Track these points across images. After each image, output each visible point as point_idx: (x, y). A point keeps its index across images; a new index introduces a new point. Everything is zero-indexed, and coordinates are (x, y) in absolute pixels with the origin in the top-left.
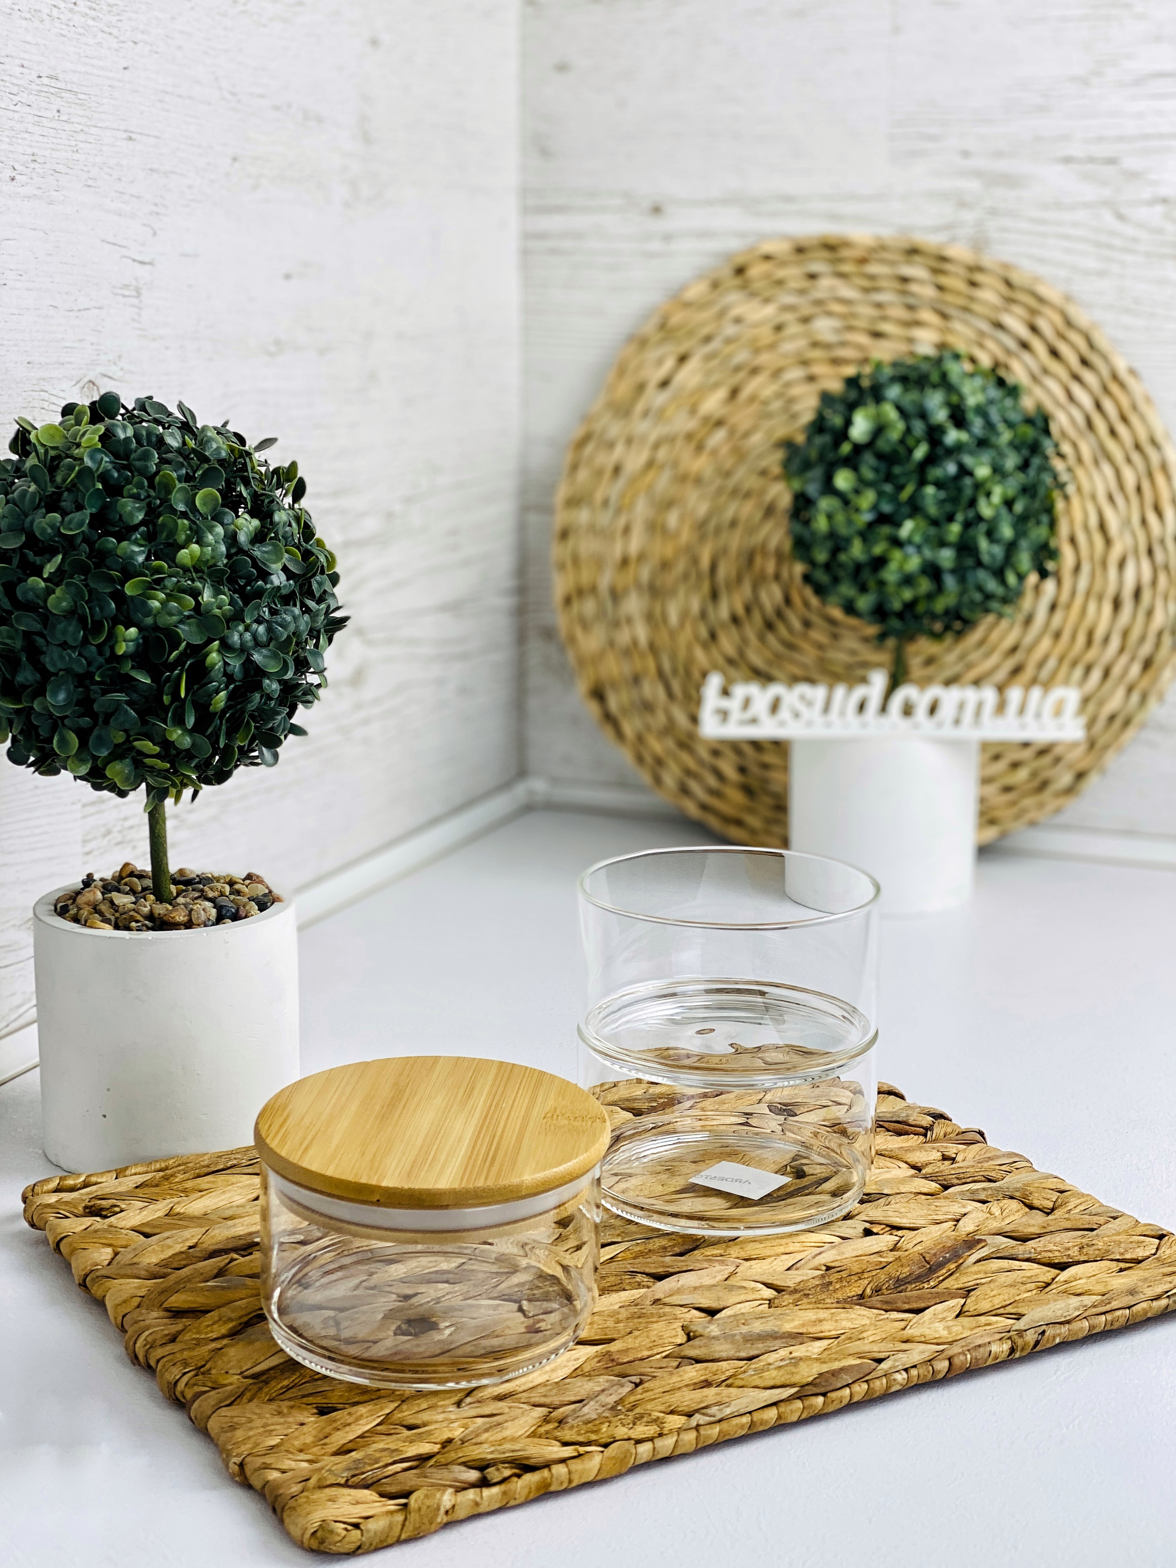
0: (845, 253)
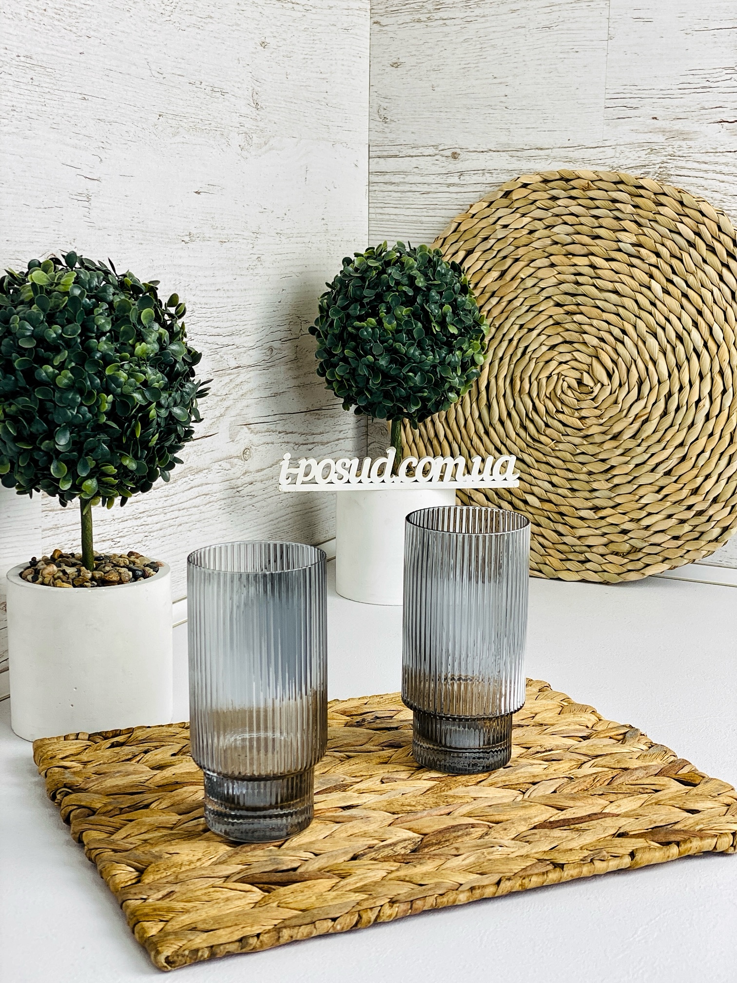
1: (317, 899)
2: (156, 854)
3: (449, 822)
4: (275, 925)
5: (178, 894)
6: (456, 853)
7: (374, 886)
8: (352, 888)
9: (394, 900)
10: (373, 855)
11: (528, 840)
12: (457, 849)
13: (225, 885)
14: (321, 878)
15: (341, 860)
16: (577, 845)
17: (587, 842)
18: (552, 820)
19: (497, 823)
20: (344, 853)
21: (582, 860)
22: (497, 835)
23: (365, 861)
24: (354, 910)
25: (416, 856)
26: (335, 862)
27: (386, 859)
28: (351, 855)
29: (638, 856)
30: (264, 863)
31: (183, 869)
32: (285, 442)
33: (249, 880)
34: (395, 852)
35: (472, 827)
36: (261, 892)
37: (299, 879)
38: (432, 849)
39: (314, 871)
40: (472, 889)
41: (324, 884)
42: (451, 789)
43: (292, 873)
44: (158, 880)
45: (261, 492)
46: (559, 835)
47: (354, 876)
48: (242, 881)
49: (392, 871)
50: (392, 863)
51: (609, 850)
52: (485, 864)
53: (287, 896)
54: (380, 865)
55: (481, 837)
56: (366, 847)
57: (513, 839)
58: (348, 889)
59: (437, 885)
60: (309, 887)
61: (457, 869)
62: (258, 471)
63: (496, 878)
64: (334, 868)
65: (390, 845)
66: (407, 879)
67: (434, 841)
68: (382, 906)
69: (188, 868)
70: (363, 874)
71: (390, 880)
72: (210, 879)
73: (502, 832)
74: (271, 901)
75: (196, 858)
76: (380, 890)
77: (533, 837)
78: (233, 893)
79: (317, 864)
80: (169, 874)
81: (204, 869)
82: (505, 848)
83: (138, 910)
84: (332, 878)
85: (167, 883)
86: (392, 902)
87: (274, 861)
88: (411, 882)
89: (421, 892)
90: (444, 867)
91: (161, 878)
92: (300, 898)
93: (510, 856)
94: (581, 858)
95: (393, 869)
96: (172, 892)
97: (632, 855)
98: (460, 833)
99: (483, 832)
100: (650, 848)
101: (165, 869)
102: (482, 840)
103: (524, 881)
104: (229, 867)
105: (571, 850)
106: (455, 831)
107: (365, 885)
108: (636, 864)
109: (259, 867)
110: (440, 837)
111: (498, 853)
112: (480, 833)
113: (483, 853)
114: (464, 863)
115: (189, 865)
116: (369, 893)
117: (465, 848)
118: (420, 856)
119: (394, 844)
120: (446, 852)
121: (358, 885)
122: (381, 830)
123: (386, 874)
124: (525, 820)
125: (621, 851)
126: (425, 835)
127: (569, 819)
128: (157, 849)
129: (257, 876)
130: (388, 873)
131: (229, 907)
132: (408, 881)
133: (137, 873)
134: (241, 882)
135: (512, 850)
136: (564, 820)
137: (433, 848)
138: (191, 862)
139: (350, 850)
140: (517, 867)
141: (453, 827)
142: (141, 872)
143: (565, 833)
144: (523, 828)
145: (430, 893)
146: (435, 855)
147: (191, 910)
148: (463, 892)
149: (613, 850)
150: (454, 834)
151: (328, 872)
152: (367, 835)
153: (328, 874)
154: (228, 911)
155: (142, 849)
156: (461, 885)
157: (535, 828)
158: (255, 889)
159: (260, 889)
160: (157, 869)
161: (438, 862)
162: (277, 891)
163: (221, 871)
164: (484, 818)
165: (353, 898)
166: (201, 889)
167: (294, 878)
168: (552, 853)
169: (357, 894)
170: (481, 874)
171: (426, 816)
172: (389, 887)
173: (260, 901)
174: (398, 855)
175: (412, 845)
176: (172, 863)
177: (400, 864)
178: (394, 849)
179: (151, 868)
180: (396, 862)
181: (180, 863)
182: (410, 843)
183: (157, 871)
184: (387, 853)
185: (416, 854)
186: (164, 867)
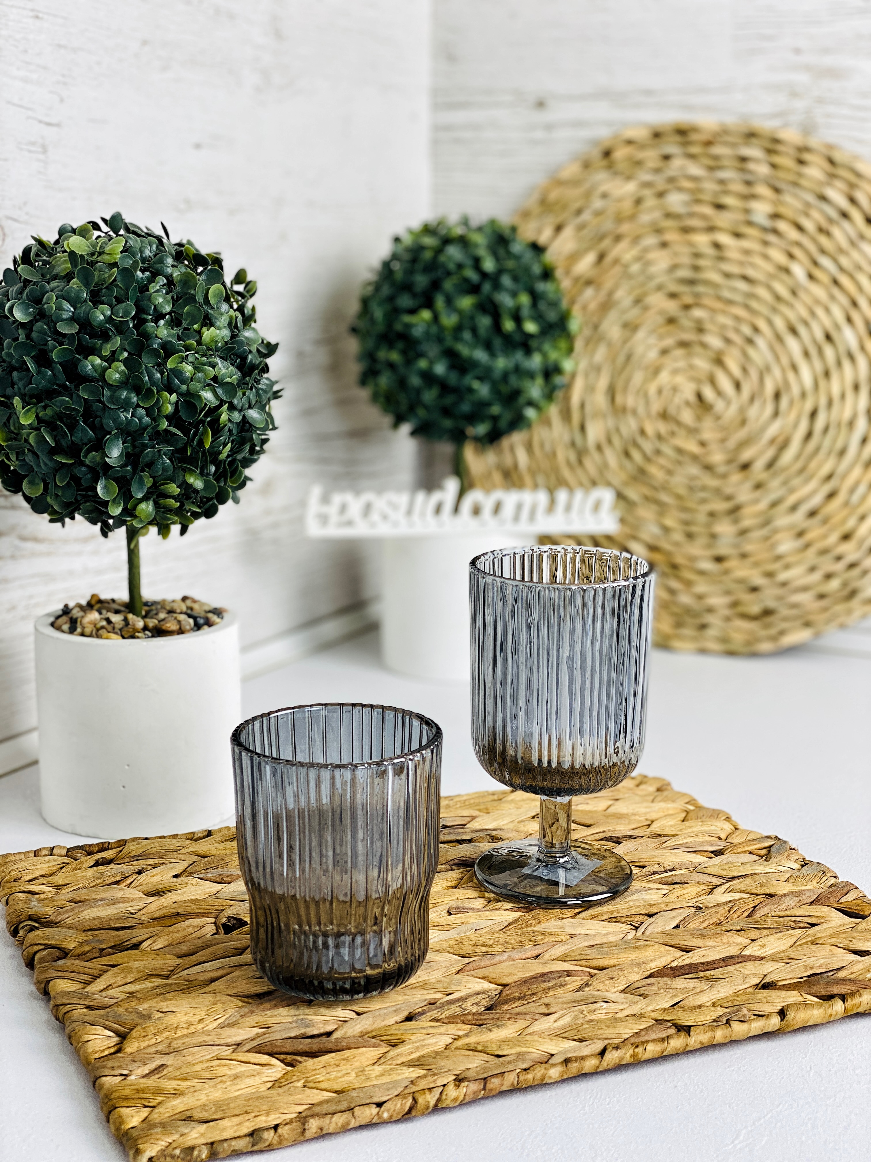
0: (694, 137)
1: (357, 1076)
2: (144, 1012)
3: (536, 968)
4: (300, 1113)
5: (170, 1069)
6: (546, 1011)
7: (434, 1058)
8: (404, 1060)
9: (461, 1077)
10: (434, 1014)
11: (642, 992)
12: (547, 1005)
13: (234, 1056)
14: (365, 1047)
15: (392, 1021)
16: (707, 999)
17: (722, 995)
18: (674, 964)
19: (601, 969)
20: (395, 1011)
21: (714, 1021)
22: (601, 986)
23: (423, 1022)
24: (407, 1091)
25: (492, 1016)
26: (384, 1023)
27: (451, 1020)
28: (405, 1014)
29: (790, 1016)
30: (288, 1026)
31: (179, 1033)
33: (268, 1049)
34: (465, 1010)
35: (568, 976)
36: (283, 1065)
37: (334, 1048)
38: (513, 1006)
39: (354, 1037)
40: (567, 1061)
41: (369, 1054)
42: (540, 922)
43: (324, 1039)
44: (144, 1048)
46: (683, 986)
47: (409, 1044)
48: (258, 1050)
49: (459, 1037)
50: (459, 1026)
51: (751, 1006)
52: (585, 1026)
53: (317, 1072)
54: (443, 1029)
55: (580, 989)
56: (426, 1003)
57: (622, 991)
58: (399, 1062)
59: (520, 1056)
60: (347, 1059)
61: (546, 1033)
63: (599, 1046)
64: (382, 1032)
65: (458, 1000)
66: (480, 1048)
67: (517, 994)
68: (444, 1086)
69: (185, 1031)
70: (420, 1041)
71: (456, 1049)
72: (214, 1048)
73: (607, 982)
74: (295, 1078)
75: (197, 1018)
76: (442, 1064)
77: (649, 988)
78: (244, 1068)
79: (358, 1026)
80: (159, 1040)
81: (207, 1033)
82: (611, 1004)
83: (115, 1091)
84: (379, 1046)
85: (157, 1052)
86: (459, 1080)
87: (302, 1023)
88: (485, 1052)
89: (497, 1066)
90: (529, 1030)
91: (149, 1046)
92: (334, 1075)
93: (618, 1016)
94: (713, 1018)
95: (461, 1033)
96: (163, 1065)
97: (782, 1013)
98: (551, 984)
99: (582, 982)
100: (805, 1005)
101: (154, 1034)
102: (580, 993)
103: (636, 1050)
104: (241, 1031)
105: (700, 1006)
106: (544, 982)
107: (423, 1056)
108: (788, 1025)
109: (280, 1031)
110: (524, 989)
111: (602, 1011)
112: (579, 983)
113: (582, 1012)
114: (556, 1024)
115: (187, 1028)
116: (429, 1067)
117: (558, 1004)
118: (497, 1016)
119: (463, 999)
120: (533, 1010)
121: (414, 1056)
122: (446, 980)
123: (451, 1041)
124: (638, 965)
125: (766, 1008)
126: (505, 985)
127: (696, 964)
128: (145, 1006)
129: (278, 1043)
130: (455, 1039)
131: (238, 1087)
132: (480, 1051)
133: (117, 1039)
134: (256, 1052)
135: (621, 1007)
136: (690, 965)
137: (516, 1005)
138: (190, 1024)
139: (404, 1007)
140: (627, 1031)
141: (542, 975)
142: (123, 1037)
143: (692, 984)
144: (635, 976)
145: (510, 1067)
146: (518, 1014)
147: (186, 1092)
148: (554, 1065)
149: (756, 1007)
150: (543, 986)
151: (373, 1037)
152: (428, 987)
153: (374, 1040)
154: (237, 1094)
155: (126, 1006)
156: (552, 1055)
157: (651, 976)
158: (274, 1061)
159: (282, 1061)
160: (144, 1034)
161: (522, 1024)
162: (304, 1064)
163: (230, 1036)
164: (584, 963)
165: (406, 1075)
166: (201, 1062)
167: (328, 1046)
168: (675, 1011)
169: (412, 1069)
170: (580, 1041)
171: (506, 961)
172: (454, 1059)
173: (279, 1079)
174: (468, 1014)
175: (488, 999)
176: (164, 1025)
177: (470, 1026)
178: (463, 1006)
179: (136, 1032)
180: (466, 1024)
181: (175, 1026)
182: (484, 997)
183: (144, 1036)
184: (453, 1012)
185: (492, 1013)
186: (154, 1032)
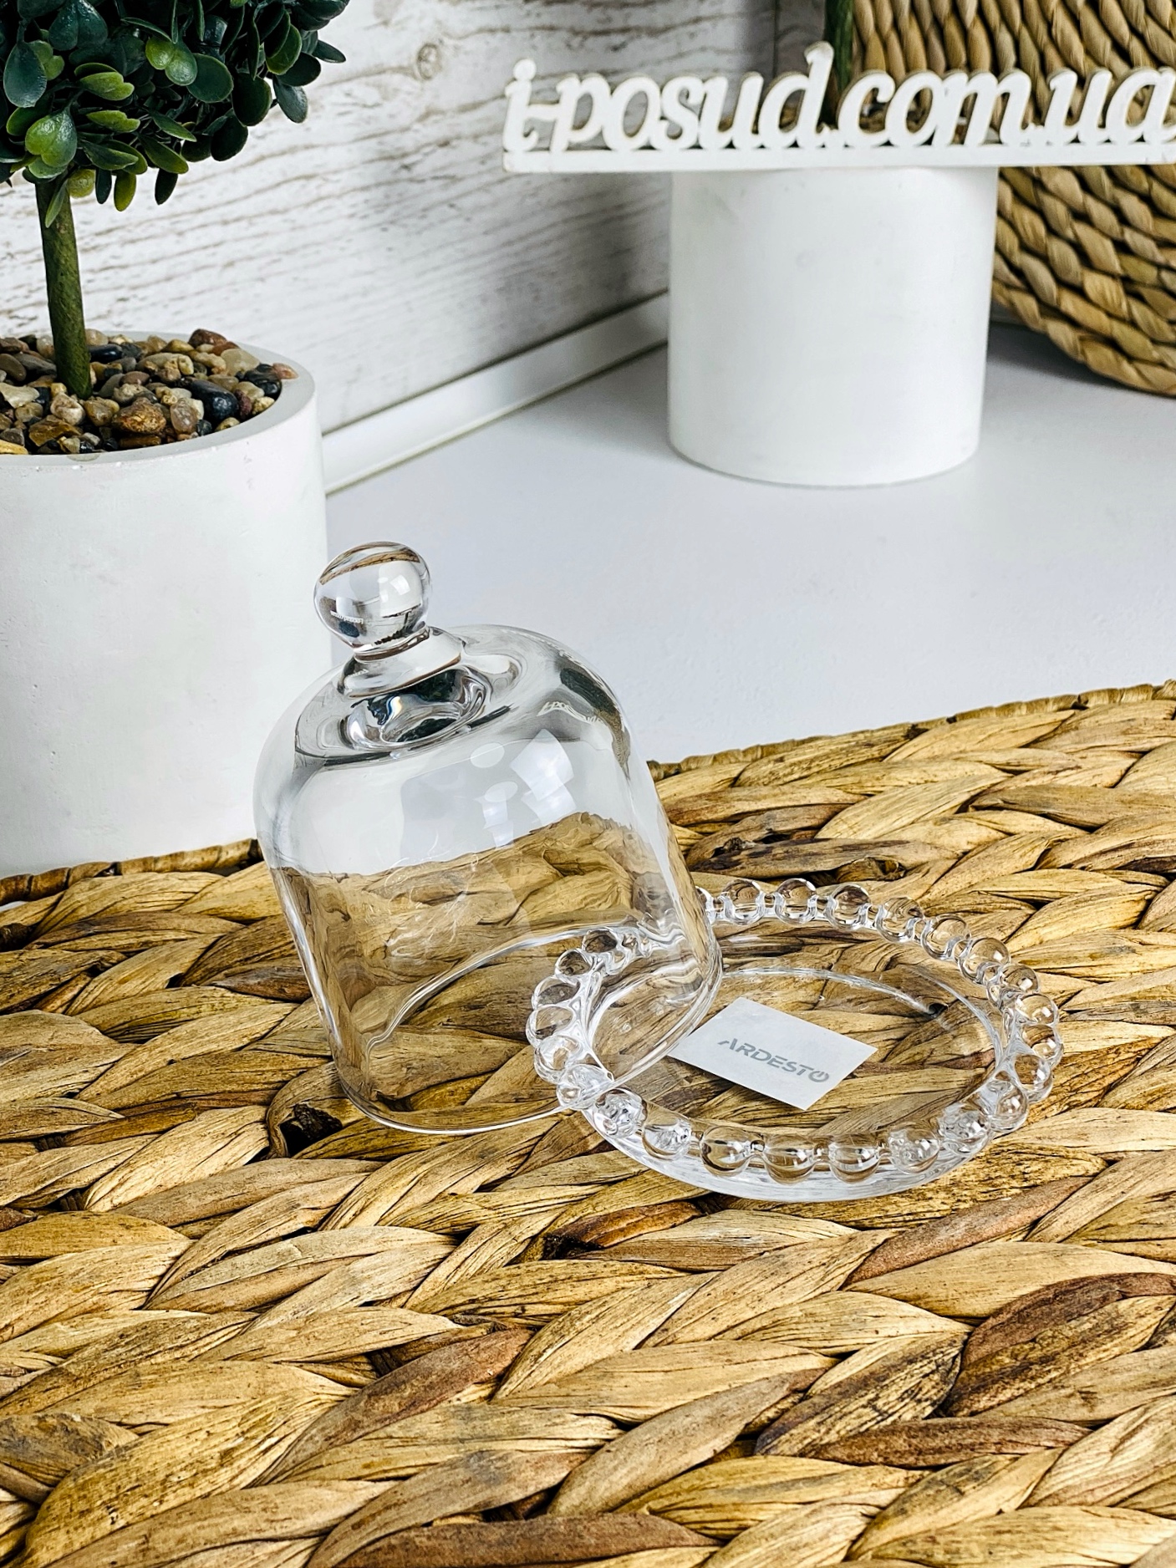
2: (85, 1430)
6: (1087, 1414)
10: (809, 1431)
12: (1087, 1396)
20: (712, 1419)
23: (784, 1459)
25: (954, 1438)
27: (855, 1450)
28: (734, 1430)
30: (444, 1473)
31: (172, 1501)
32: (543, 28)
33: (396, 1559)
34: (884, 1415)
35: (1124, 1295)
37: (564, 1551)
38: (1002, 1398)
43: (536, 1518)
44: (82, 1549)
45: (474, 168)
47: (756, 1537)
49: (882, 1513)
50: (879, 1472)
54: (839, 1483)
55: (1157, 1338)
56: (783, 1391)
61: (1099, 1494)
62: (464, 109)
64: (680, 1493)
65: (863, 1381)
66: (938, 1552)
67: (1006, 1359)
69: (186, 1494)
70: (785, 1528)
71: (878, 1552)
75: (218, 1445)
79: (623, 1471)
80: (121, 1523)
81: (242, 1500)
84: (679, 1541)
87: (482, 1468)
90: (1054, 1484)
95: (884, 1499)
98: (1086, 1325)
99: (1159, 1317)
101: (109, 1506)
102: (1160, 1352)
104: (325, 1490)
106: (1069, 1315)
109: (427, 1495)
110: (1023, 1338)
112: (1154, 1321)
114: (1118, 1464)
115: (191, 1485)
117: (1113, 1390)
118: (967, 1437)
119: (878, 1378)
120: (1053, 1411)
122: (826, 1309)
123: (861, 1525)
126: (974, 1324)
128: (89, 1406)
130: (870, 1520)
133: (15, 1510)
137: (1008, 1394)
138: (198, 1470)
139: (732, 1405)
141: (1061, 1293)
142: (31, 1508)
146: (1017, 1426)
150: (1069, 1330)
151: (659, 1512)
152: (784, 1332)
153: (664, 1523)
155: (41, 1402)
160: (83, 1503)
161: (1032, 1461)
163: (298, 1511)
164: (1151, 1249)
171: (964, 1243)
174: (893, 1431)
175: (936, 1377)
176: (134, 1475)
177: (902, 1473)
178: (879, 1403)
179: (62, 1498)
180: (891, 1465)
181: (161, 1476)
182: (926, 1370)
183: (82, 1514)
184: (856, 1423)
185: (954, 1427)
186: (106, 1498)
